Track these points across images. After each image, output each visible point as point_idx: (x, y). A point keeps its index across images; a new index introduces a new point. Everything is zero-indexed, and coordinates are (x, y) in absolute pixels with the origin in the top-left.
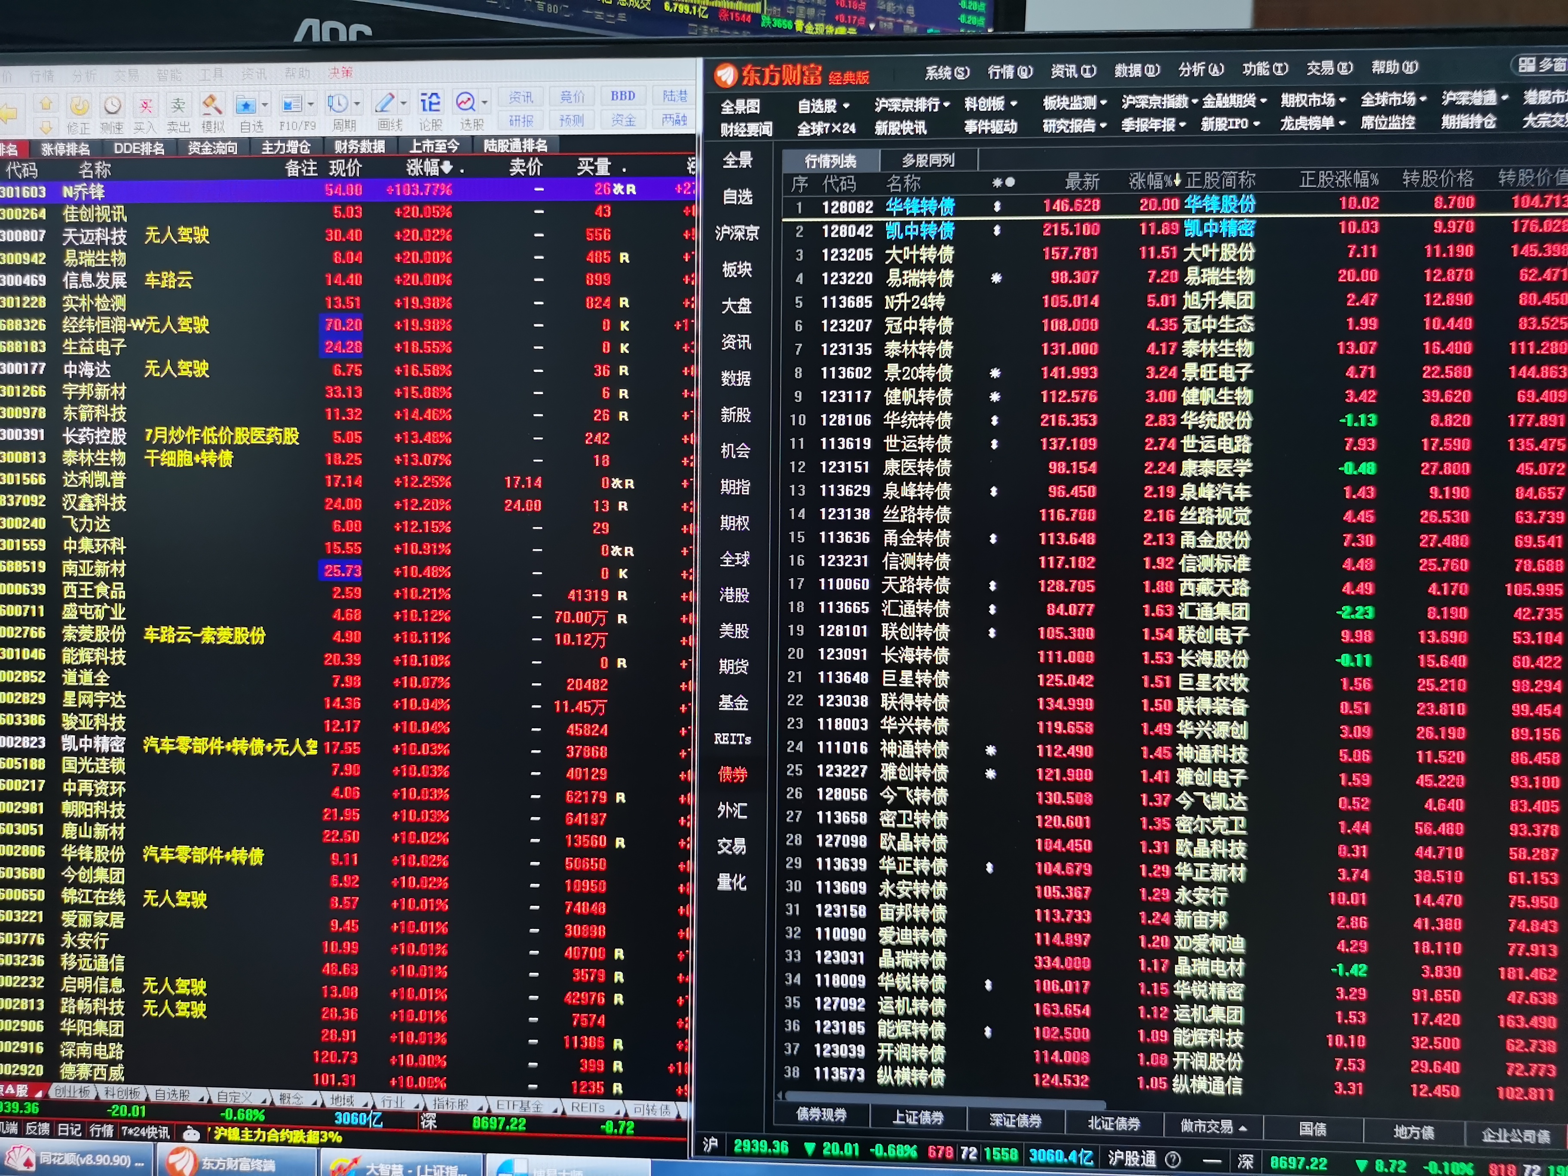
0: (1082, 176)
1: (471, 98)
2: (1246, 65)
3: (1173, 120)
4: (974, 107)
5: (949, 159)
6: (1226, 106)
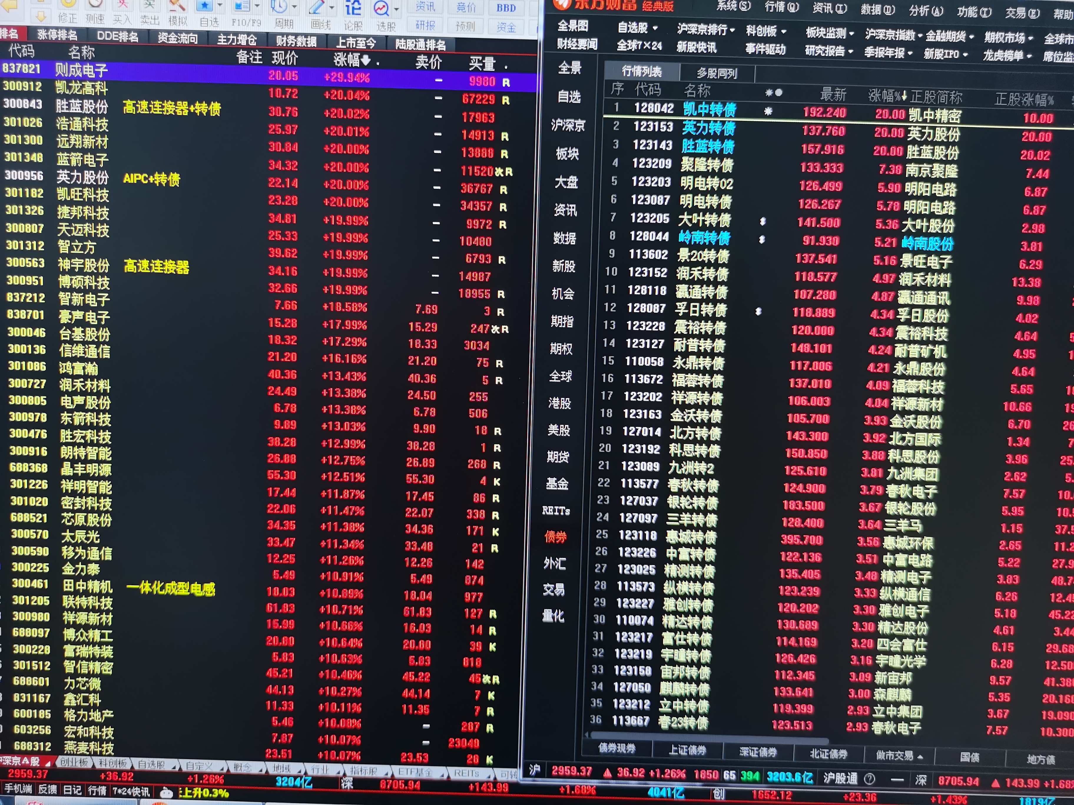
0: (833, 90)
1: (386, 5)
2: (960, 9)
3: (903, 49)
4: (754, 33)
5: (733, 73)
6: (943, 40)
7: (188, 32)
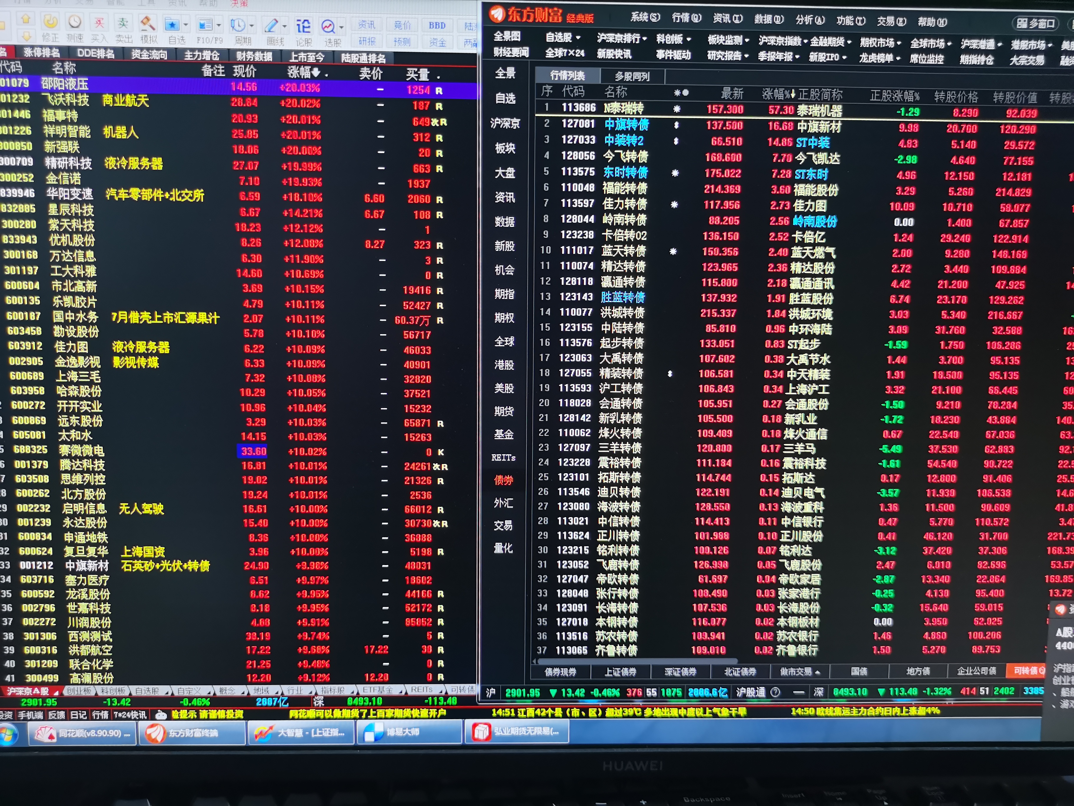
0: (732, 90)
1: (332, 24)
2: (838, 18)
3: (791, 53)
4: (663, 41)
5: (646, 76)
6: (826, 45)
7: (158, 49)
